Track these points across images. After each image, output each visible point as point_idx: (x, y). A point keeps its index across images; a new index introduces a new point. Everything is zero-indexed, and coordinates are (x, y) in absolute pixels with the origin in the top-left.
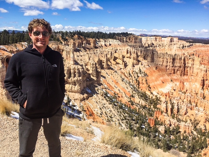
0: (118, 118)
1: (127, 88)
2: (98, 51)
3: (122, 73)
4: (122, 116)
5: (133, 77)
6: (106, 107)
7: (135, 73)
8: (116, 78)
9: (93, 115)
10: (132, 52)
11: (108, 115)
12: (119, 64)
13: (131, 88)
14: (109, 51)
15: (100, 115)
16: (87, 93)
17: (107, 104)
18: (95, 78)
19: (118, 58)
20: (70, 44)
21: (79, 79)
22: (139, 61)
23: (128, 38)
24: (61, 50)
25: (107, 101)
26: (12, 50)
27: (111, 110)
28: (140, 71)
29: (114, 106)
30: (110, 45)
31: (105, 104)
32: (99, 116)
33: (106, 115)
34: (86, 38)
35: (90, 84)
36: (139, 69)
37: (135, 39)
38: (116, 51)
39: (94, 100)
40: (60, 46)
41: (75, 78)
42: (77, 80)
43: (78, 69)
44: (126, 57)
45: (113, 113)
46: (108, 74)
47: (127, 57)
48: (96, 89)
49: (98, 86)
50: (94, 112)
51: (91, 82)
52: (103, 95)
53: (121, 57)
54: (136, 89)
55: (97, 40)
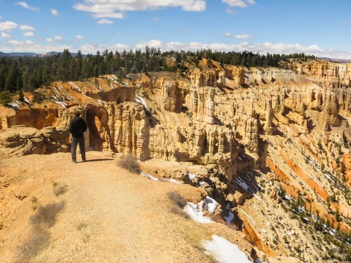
0: (315, 253)
1: (319, 179)
2: (250, 95)
3: (303, 143)
4: (324, 248)
5: (329, 154)
6: (285, 226)
7: (334, 145)
8: (291, 156)
9: (257, 242)
10: (323, 98)
11: (291, 245)
12: (294, 122)
13: (329, 180)
14: (273, 93)
15: (274, 245)
16: (241, 190)
17: (287, 218)
18: (255, 156)
19: (294, 109)
20: (193, 79)
21: (224, 158)
22: (341, 119)
23: (306, 66)
24: (182, 92)
25: (286, 211)
26: (90, 91)
27: (296, 233)
28: (346, 141)
29: (302, 224)
30: (273, 80)
31: (281, 218)
32: (272, 247)
33: (286, 245)
34: (224, 65)
35: (243, 168)
36: (341, 136)
37: (323, 69)
38: (288, 95)
39: (255, 206)
40: (180, 82)
41: (217, 154)
42: (221, 160)
43: (224, 136)
44: (309, 107)
45: (302, 241)
46: (275, 146)
47: (313, 109)
48: (258, 180)
49: (261, 173)
50: (260, 236)
51: (246, 164)
52: (275, 195)
53: (300, 107)
54: (339, 182)
55: (246, 69)
